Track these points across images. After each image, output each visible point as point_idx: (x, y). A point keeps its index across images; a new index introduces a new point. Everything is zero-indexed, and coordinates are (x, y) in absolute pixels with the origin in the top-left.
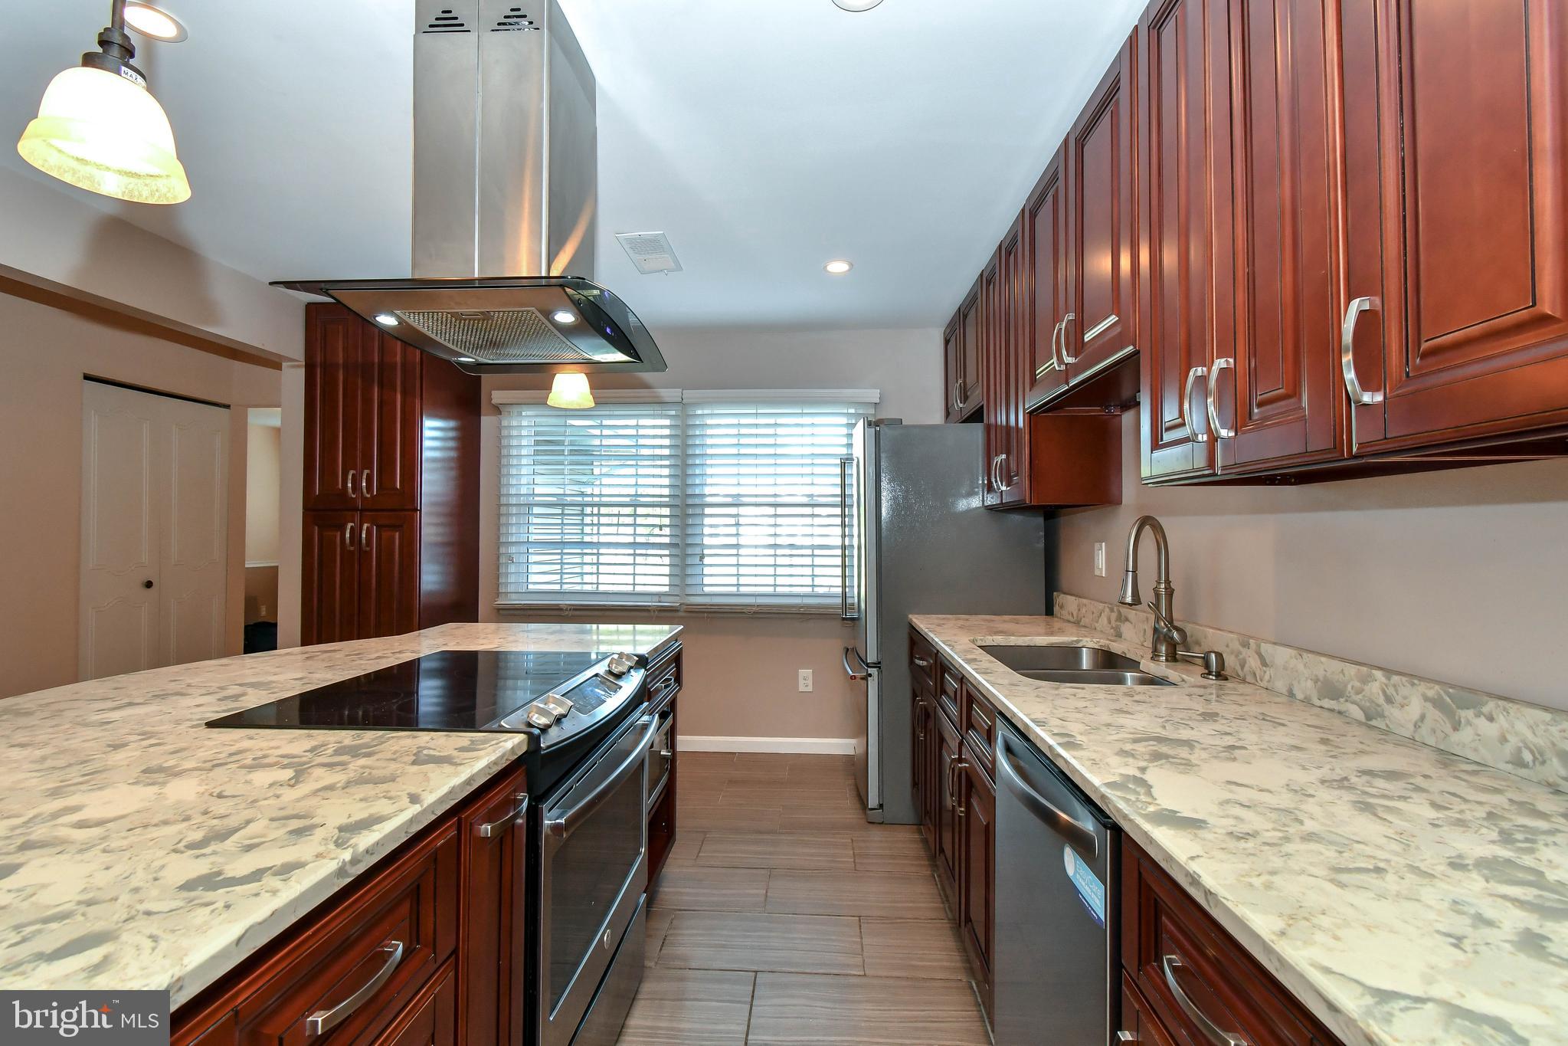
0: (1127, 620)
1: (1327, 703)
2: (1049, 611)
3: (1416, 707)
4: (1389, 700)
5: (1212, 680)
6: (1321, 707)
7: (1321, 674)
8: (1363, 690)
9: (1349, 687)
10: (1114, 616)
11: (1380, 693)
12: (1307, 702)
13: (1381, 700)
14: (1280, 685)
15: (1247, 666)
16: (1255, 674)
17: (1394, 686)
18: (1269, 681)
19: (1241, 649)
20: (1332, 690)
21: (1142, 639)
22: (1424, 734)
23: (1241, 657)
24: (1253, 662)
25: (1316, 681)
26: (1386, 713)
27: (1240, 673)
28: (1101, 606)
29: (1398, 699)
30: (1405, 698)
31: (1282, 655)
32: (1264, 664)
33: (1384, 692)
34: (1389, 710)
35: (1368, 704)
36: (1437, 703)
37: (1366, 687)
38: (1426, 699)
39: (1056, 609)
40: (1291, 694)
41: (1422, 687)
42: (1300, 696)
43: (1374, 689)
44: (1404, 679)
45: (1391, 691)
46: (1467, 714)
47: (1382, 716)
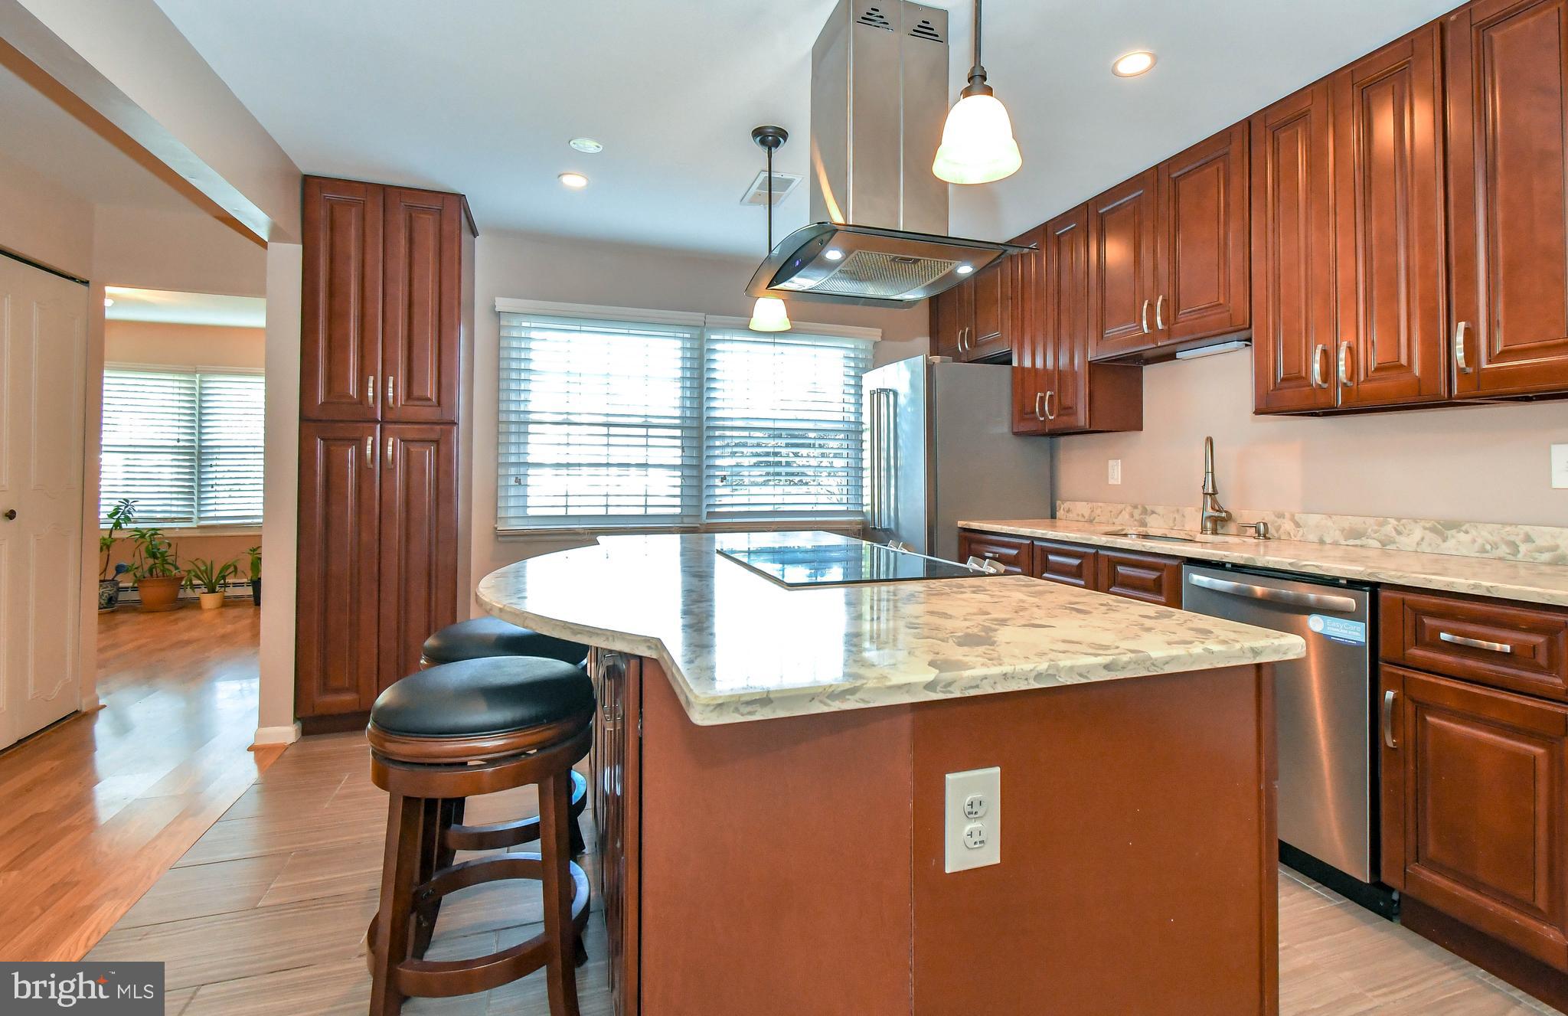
0: (1153, 512)
1: (1351, 542)
2: (1053, 516)
3: (1418, 533)
4: (1399, 533)
5: (1262, 540)
6: (1347, 545)
7: (1346, 525)
8: (1379, 530)
9: (1370, 530)
10: (1137, 513)
11: (1393, 530)
12: (1335, 544)
13: (1394, 534)
14: (1313, 537)
15: (1281, 530)
16: (1289, 534)
17: (1403, 525)
18: (1302, 536)
19: (1276, 519)
20: (1355, 534)
21: (1172, 525)
22: (1425, 547)
23: (1276, 524)
24: (1287, 525)
25: (1343, 530)
26: (1397, 540)
27: (1276, 535)
28: (1120, 507)
29: (1406, 532)
30: (1411, 530)
31: (1314, 519)
32: (1298, 525)
33: (1396, 530)
34: (1398, 538)
35: (1383, 538)
36: (1433, 530)
37: (1382, 529)
38: (1425, 528)
39: (1060, 514)
40: (1322, 542)
41: (1422, 523)
42: (1328, 540)
43: (1389, 529)
44: (1410, 521)
45: (1400, 528)
46: (1449, 533)
47: (1394, 542)
